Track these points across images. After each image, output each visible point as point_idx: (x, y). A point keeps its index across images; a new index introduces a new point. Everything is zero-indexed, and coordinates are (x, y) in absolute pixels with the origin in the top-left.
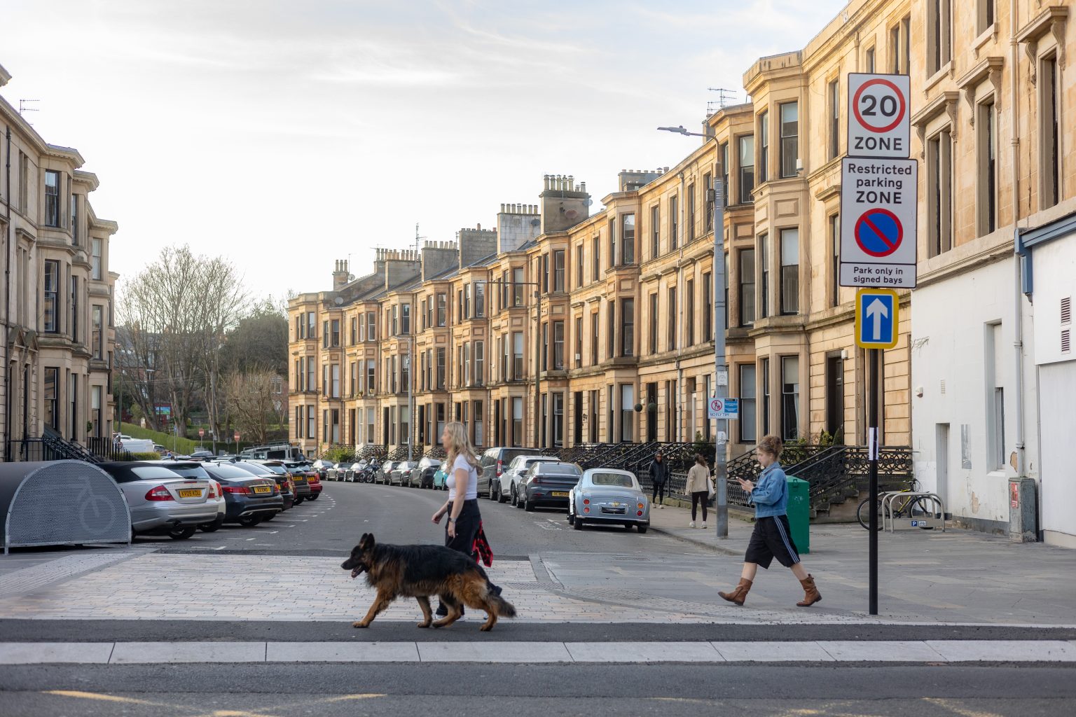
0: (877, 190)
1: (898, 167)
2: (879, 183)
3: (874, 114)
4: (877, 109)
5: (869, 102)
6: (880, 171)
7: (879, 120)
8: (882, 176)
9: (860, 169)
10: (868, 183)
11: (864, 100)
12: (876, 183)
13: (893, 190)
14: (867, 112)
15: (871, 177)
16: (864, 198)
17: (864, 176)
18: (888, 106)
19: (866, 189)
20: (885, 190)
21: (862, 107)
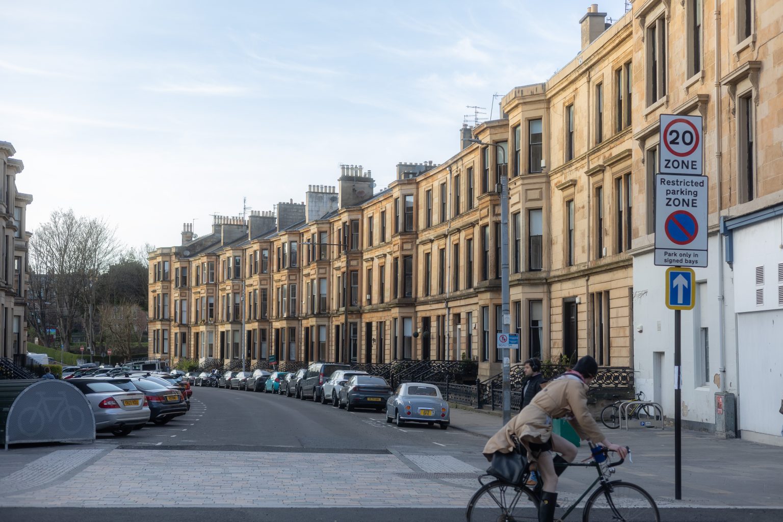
0: (681, 197)
1: (694, 181)
2: (682, 193)
3: (678, 143)
4: (680, 140)
5: (674, 135)
6: (682, 183)
7: (681, 148)
8: (684, 188)
9: (668, 182)
10: (674, 192)
11: (671, 134)
12: (679, 192)
13: (691, 197)
14: (673, 142)
15: (676, 188)
16: (671, 203)
17: (671, 188)
18: (688, 138)
19: (672, 197)
20: (686, 197)
21: (670, 138)
